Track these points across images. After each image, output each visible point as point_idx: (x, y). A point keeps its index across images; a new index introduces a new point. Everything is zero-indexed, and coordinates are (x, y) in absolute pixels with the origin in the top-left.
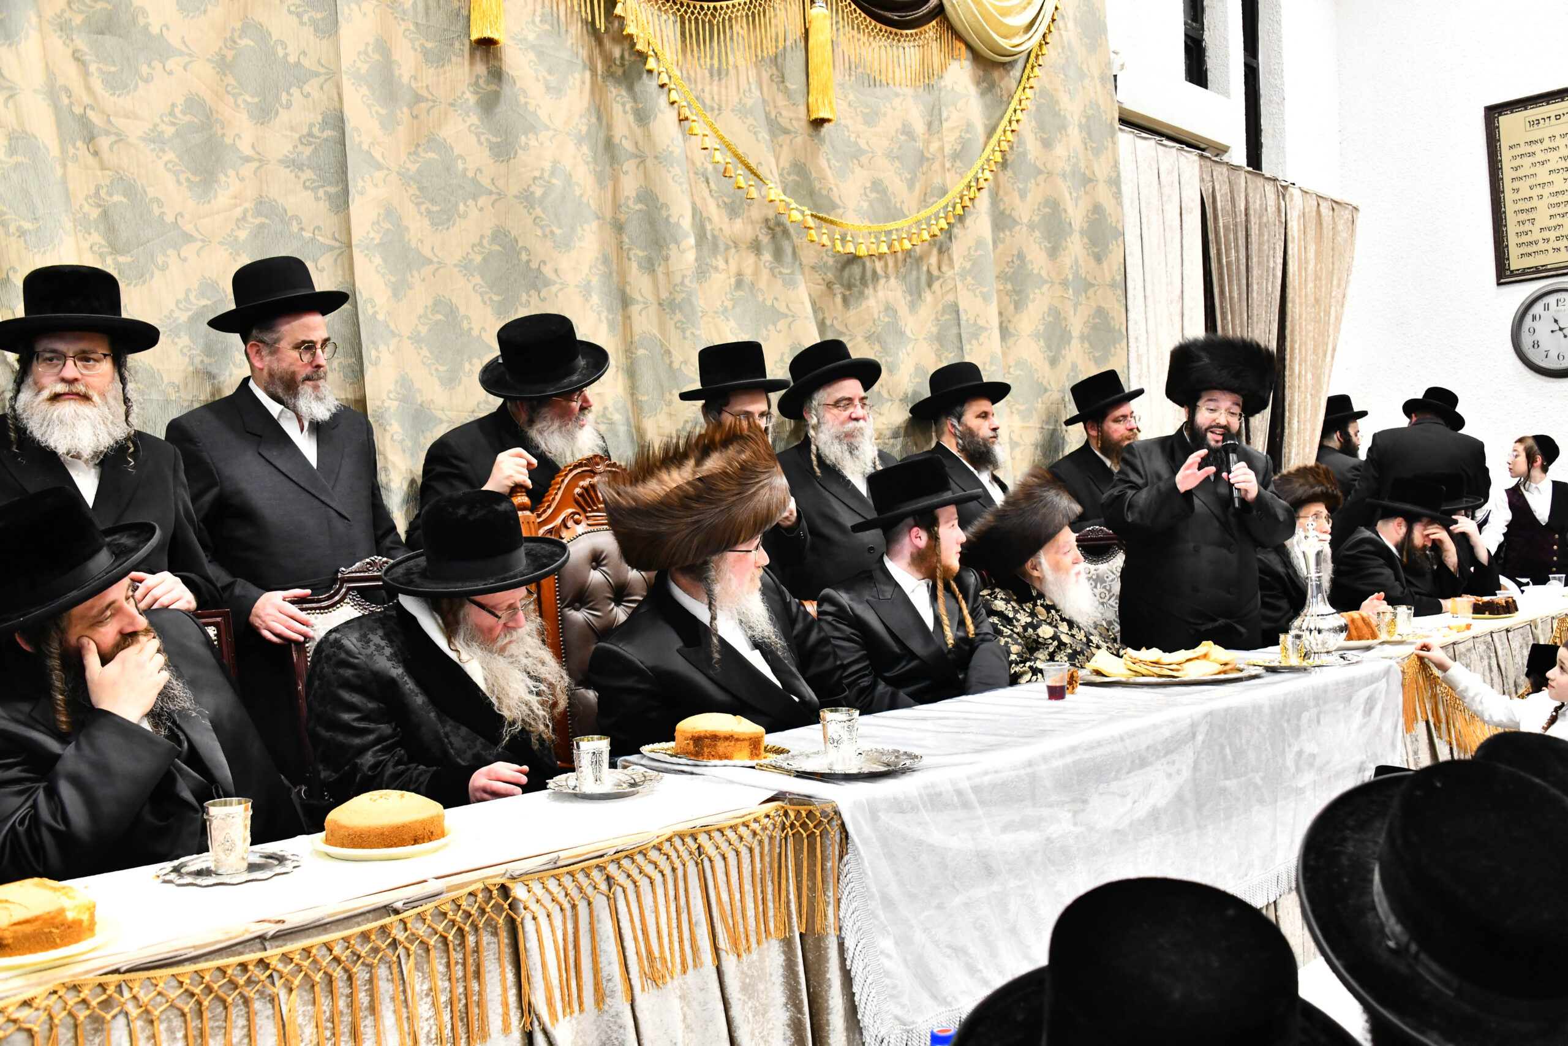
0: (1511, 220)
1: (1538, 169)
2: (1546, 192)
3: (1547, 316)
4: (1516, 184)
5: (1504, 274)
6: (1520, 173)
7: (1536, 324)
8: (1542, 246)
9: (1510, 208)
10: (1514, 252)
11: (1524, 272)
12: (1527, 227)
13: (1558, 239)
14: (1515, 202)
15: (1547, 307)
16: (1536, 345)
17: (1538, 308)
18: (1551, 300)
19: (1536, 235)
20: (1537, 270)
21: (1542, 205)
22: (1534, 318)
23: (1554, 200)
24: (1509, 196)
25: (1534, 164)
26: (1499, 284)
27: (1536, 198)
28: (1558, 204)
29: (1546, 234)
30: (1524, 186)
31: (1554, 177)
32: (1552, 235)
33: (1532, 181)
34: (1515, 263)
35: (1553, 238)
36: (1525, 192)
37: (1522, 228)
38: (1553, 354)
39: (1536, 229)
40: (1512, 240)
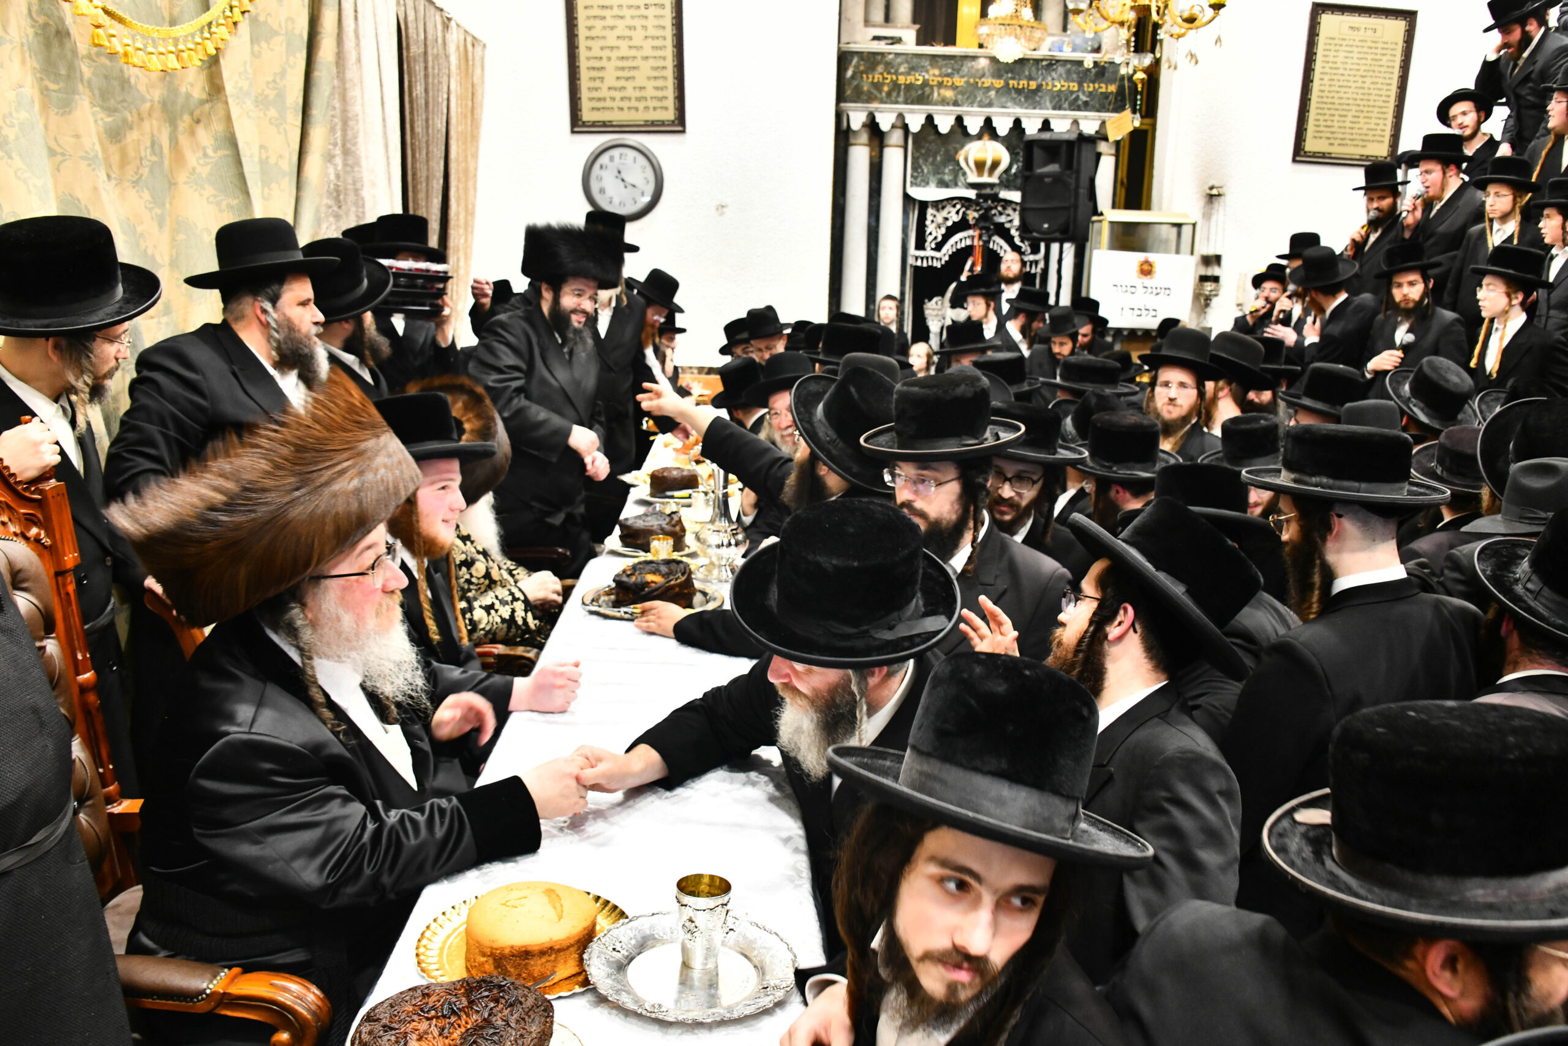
0: (584, 75)
1: (607, 33)
2: (614, 54)
3: (612, 168)
4: (590, 43)
5: (577, 124)
6: (593, 33)
7: (603, 173)
8: (609, 104)
9: (583, 64)
10: (586, 105)
11: (594, 124)
12: (597, 84)
13: (622, 99)
14: (588, 59)
15: (612, 159)
16: (602, 191)
17: (604, 159)
18: (616, 152)
19: (604, 93)
20: (604, 124)
21: (610, 66)
22: (601, 167)
23: (621, 64)
24: (582, 53)
25: (604, 28)
26: (573, 132)
27: (605, 60)
28: (623, 69)
29: (613, 93)
30: (596, 45)
31: (620, 43)
32: (618, 95)
33: (602, 43)
34: (587, 115)
35: (618, 98)
36: (596, 52)
37: (592, 84)
38: (616, 201)
39: (605, 87)
40: (584, 94)
